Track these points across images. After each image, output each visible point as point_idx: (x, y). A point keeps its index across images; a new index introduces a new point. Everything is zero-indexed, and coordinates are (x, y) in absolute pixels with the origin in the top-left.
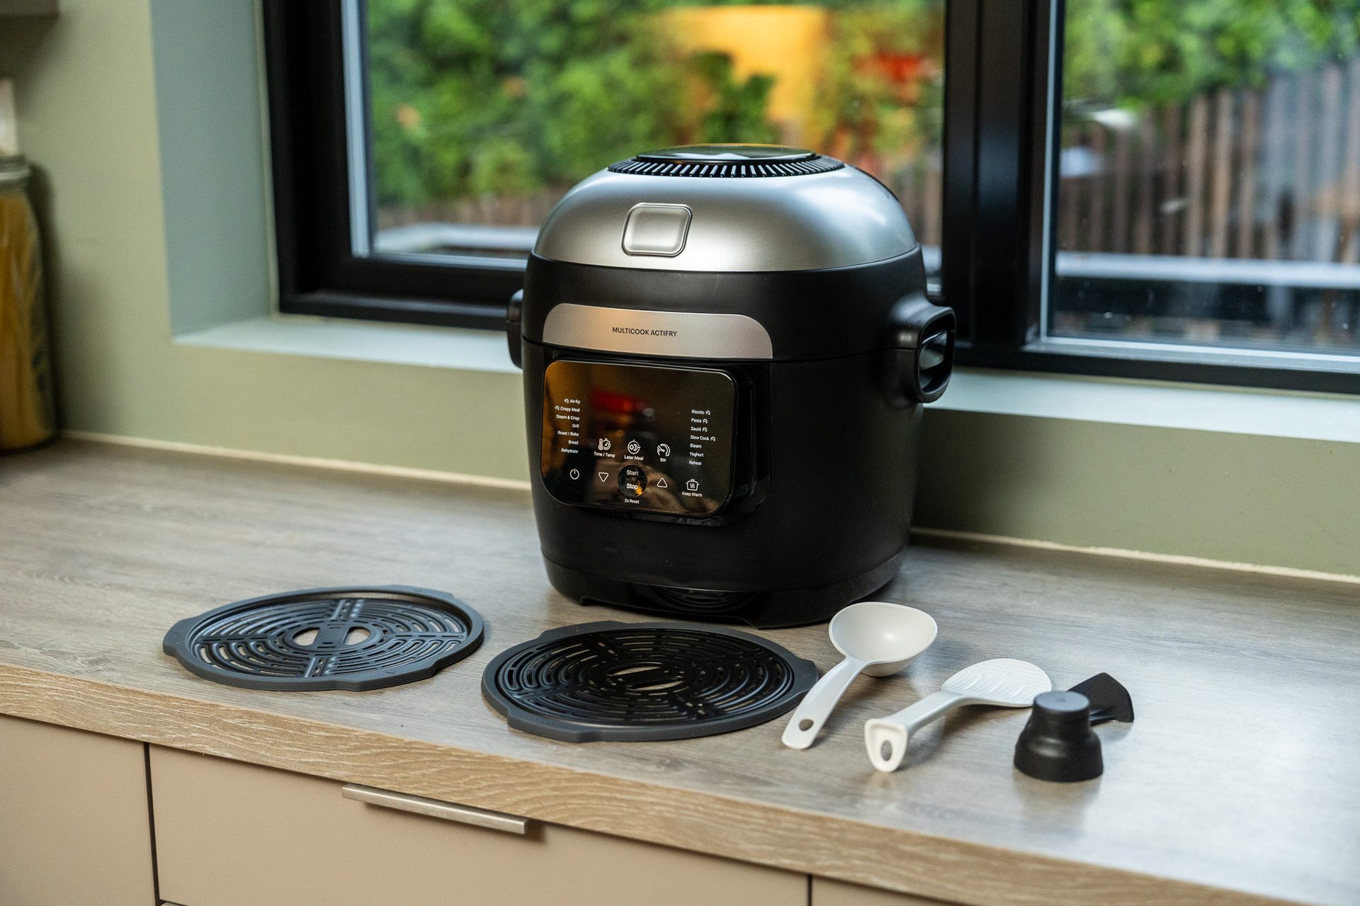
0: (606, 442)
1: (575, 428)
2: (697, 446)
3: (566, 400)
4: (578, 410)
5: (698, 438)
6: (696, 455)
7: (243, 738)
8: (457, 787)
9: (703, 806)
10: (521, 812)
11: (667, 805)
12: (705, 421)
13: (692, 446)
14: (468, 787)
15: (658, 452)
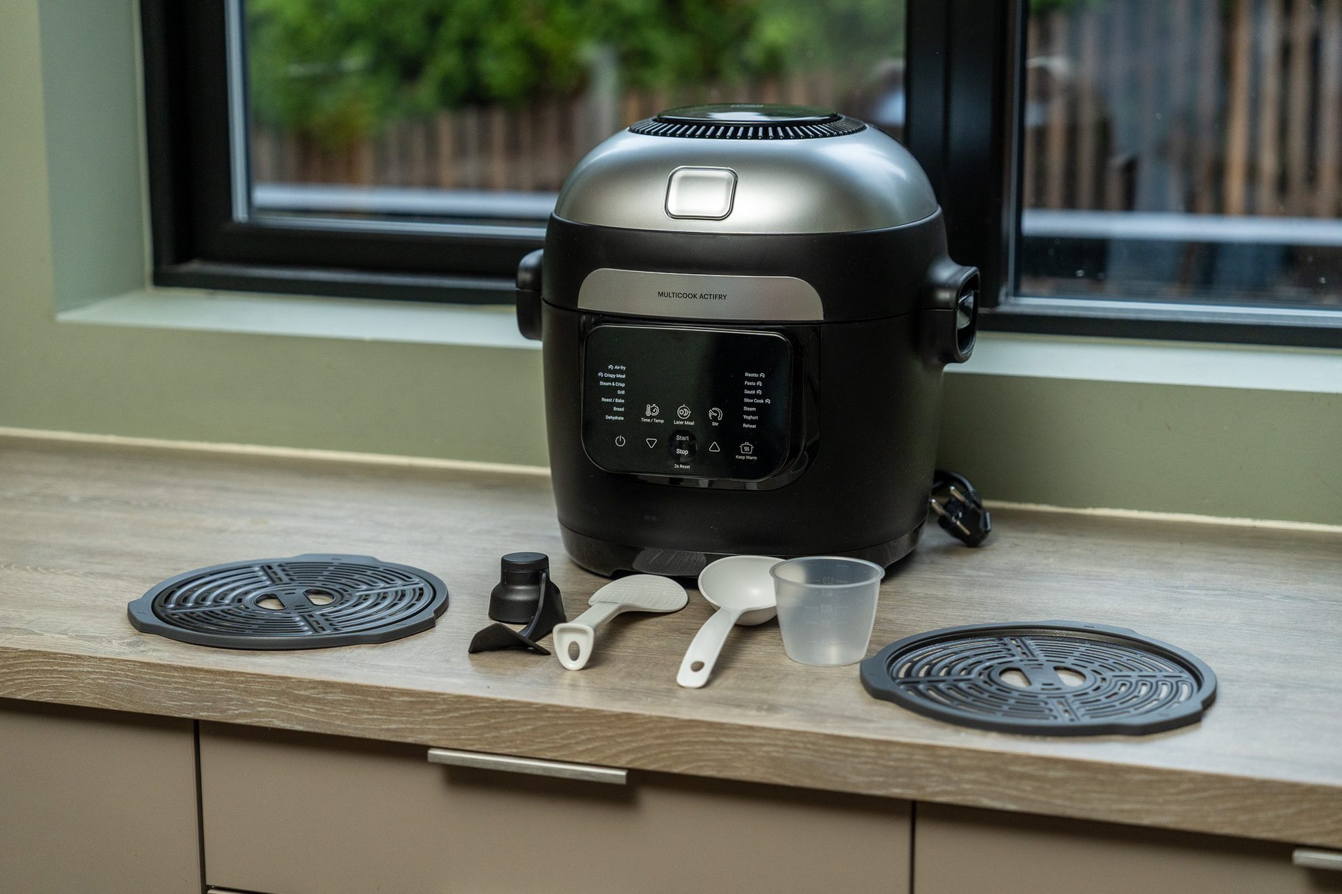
0: (654, 408)
1: (621, 395)
2: (751, 409)
3: (611, 367)
4: (624, 376)
5: (752, 401)
6: (750, 418)
7: (316, 709)
8: (553, 743)
9: (813, 743)
10: (622, 763)
11: (775, 745)
12: (760, 383)
13: (746, 408)
14: (565, 742)
15: (710, 416)
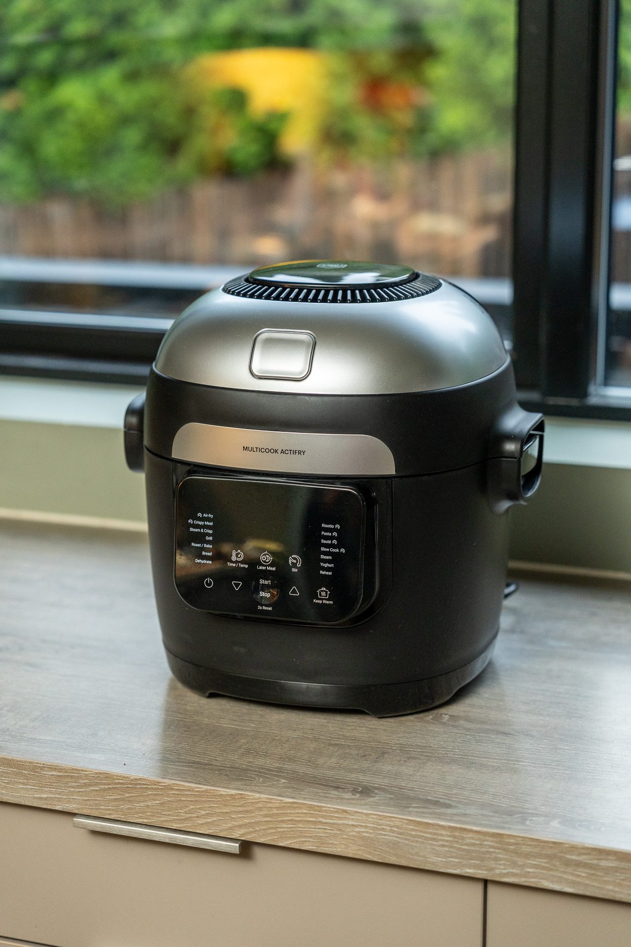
0: (239, 553)
1: (209, 540)
2: (328, 558)
3: (200, 515)
4: (211, 524)
5: (328, 550)
6: (326, 565)
8: (178, 816)
9: (398, 827)
10: (236, 835)
11: (366, 827)
12: (335, 534)
13: (322, 557)
14: (189, 815)
15: (290, 563)
